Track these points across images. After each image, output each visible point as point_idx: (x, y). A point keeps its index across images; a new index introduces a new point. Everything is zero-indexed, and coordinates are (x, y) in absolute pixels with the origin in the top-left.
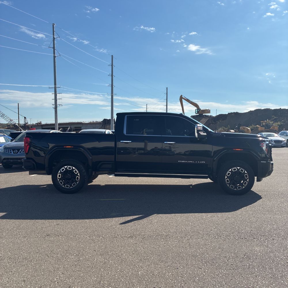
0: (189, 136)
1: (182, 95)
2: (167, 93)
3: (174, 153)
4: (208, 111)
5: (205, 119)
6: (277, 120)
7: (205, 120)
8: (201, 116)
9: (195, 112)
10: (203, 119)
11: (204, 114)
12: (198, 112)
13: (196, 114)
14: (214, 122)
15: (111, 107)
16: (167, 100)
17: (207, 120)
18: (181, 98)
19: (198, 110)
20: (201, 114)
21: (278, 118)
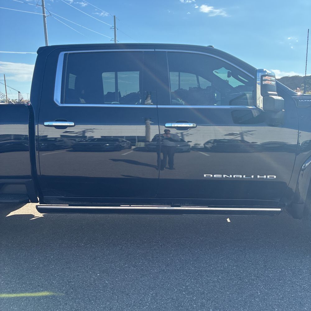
0: (230, 105)
3: (189, 146)
6: (308, 89)
15: (115, 80)
21: (309, 87)
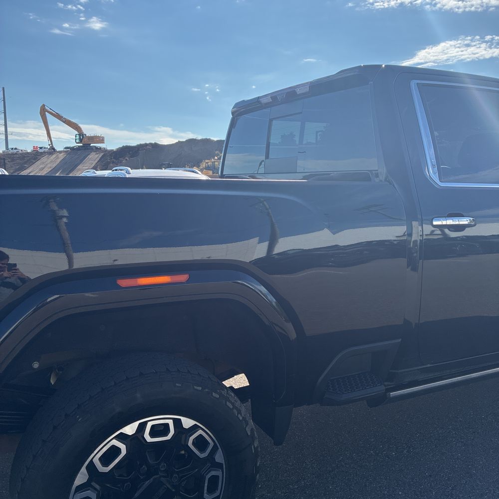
1: (44, 105)
2: (4, 98)
4: (101, 140)
5: (97, 154)
7: (97, 156)
8: (88, 149)
9: (76, 140)
10: (93, 153)
11: (92, 145)
12: (81, 141)
13: (77, 143)
14: (115, 160)
16: (5, 113)
17: (100, 156)
18: (43, 111)
19: (80, 137)
20: (87, 144)
